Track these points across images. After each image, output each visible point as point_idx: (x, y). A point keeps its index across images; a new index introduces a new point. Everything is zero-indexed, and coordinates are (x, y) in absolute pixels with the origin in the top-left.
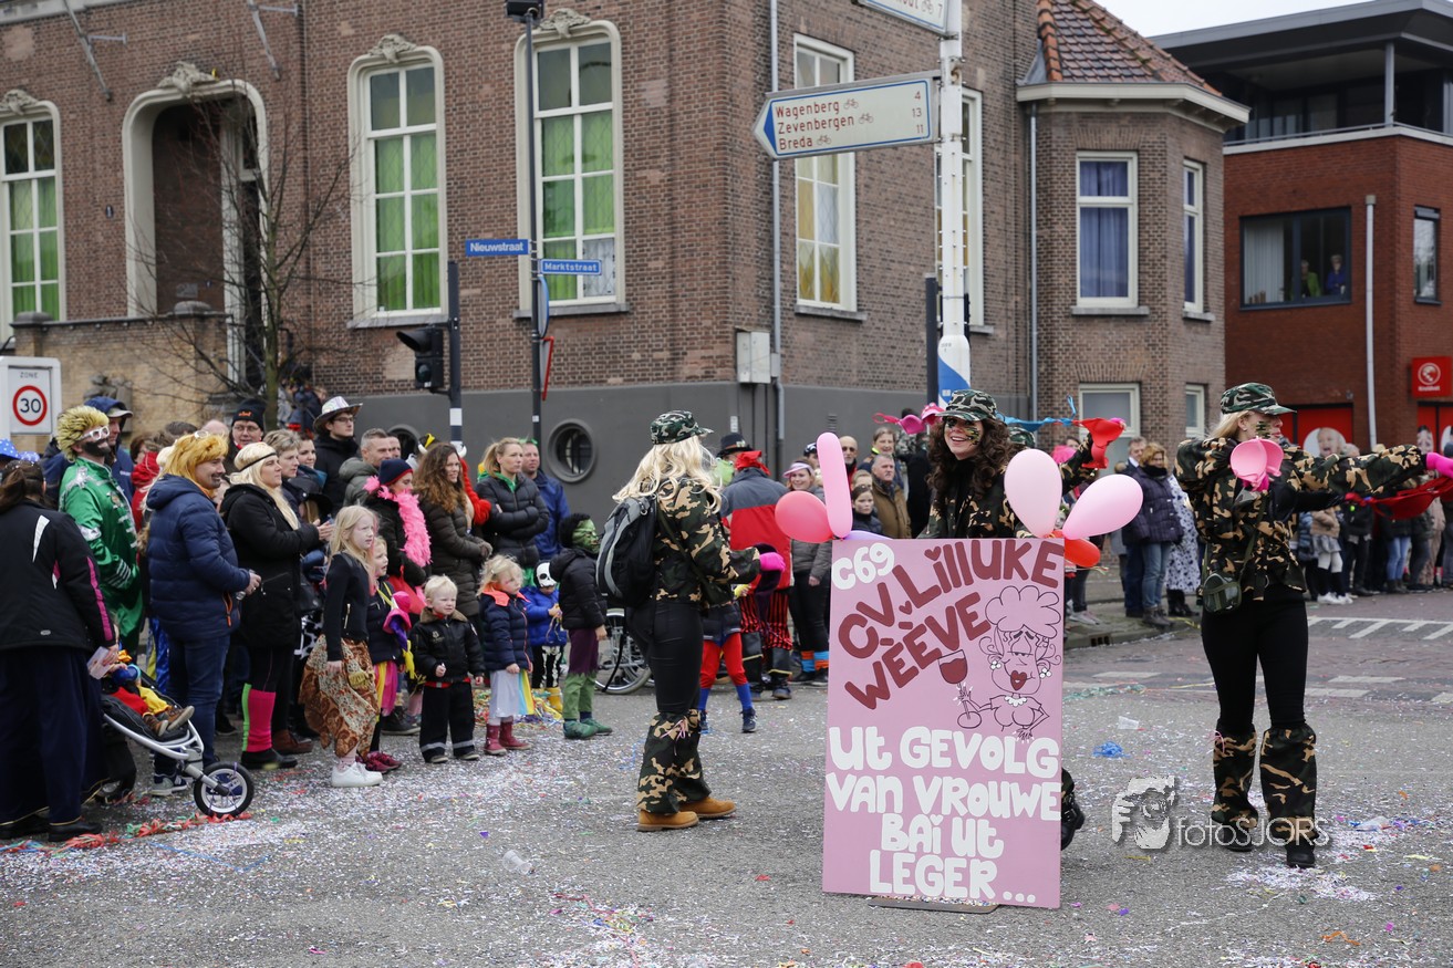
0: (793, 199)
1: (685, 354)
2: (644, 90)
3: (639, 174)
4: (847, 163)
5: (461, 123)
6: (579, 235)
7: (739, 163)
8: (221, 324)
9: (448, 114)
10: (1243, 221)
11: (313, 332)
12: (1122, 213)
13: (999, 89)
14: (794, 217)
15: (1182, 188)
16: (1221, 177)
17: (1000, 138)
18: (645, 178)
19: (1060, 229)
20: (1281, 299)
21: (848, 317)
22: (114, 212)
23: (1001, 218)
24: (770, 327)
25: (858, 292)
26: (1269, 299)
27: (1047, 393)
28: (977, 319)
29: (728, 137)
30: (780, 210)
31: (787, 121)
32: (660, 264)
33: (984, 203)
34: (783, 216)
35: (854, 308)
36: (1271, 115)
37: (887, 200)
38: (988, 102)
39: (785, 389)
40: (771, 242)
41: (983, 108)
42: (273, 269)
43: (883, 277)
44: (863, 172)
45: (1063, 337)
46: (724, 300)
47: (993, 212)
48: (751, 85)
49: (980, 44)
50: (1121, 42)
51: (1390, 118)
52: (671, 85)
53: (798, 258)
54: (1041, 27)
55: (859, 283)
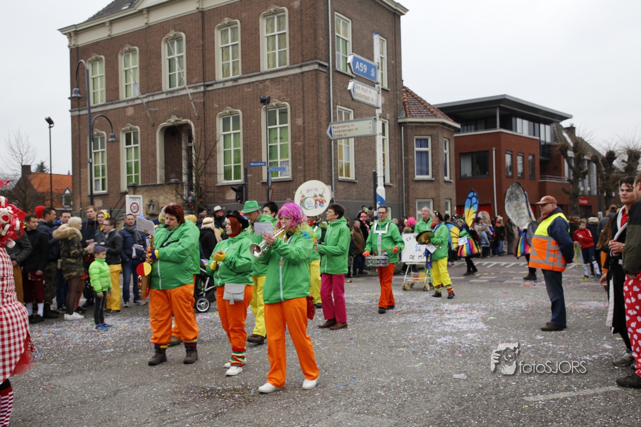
0: (337, 149)
2: (296, 121)
3: (295, 143)
4: (352, 141)
5: (247, 130)
6: (279, 160)
7: (322, 140)
8: (183, 185)
9: (243, 128)
10: (460, 154)
11: (206, 187)
12: (427, 152)
13: (393, 119)
14: (337, 154)
15: (443, 146)
16: (453, 143)
17: (394, 132)
18: (297, 144)
19: (410, 157)
20: (471, 175)
21: (352, 181)
22: (154, 156)
23: (394, 154)
24: (331, 184)
25: (355, 174)
26: (468, 176)
27: (408, 202)
28: (388, 181)
29: (321, 133)
30: (334, 152)
31: (336, 130)
32: (300, 167)
33: (390, 150)
34: (335, 154)
35: (354, 179)
36: (467, 125)
37: (363, 149)
38: (390, 123)
40: (331, 161)
41: (389, 125)
42: (197, 170)
43: (362, 171)
44: (356, 142)
45: (412, 186)
47: (392, 152)
48: (325, 119)
49: (387, 107)
50: (425, 107)
51: (498, 127)
52: (304, 119)
53: (339, 165)
54: (404, 103)
55: (355, 172)
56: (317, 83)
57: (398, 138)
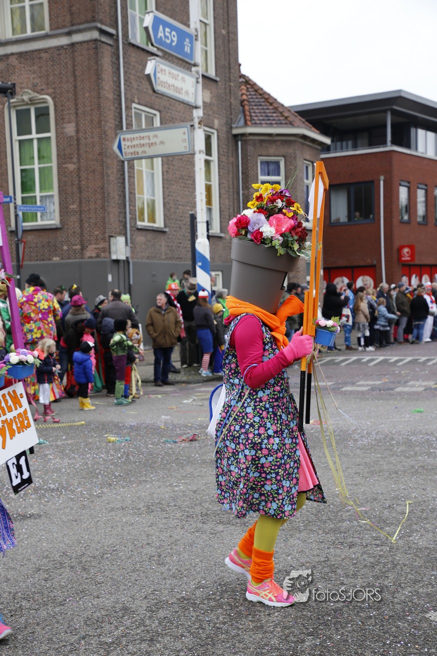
0: (134, 177)
1: (87, 247)
2: (65, 128)
3: (64, 166)
4: (158, 162)
6: (38, 194)
7: (109, 161)
10: (330, 187)
13: (224, 129)
14: (134, 185)
15: (303, 172)
17: (225, 150)
18: (67, 168)
20: (346, 220)
21: (160, 230)
23: (226, 186)
24: (125, 235)
25: (165, 219)
26: (341, 221)
28: (216, 229)
29: (104, 150)
30: (129, 182)
31: (128, 144)
32: (74, 207)
33: (219, 179)
34: (130, 185)
35: (162, 225)
36: (342, 140)
37: (176, 177)
38: (220, 134)
39: (133, 262)
40: (125, 197)
41: (218, 139)
43: (176, 212)
44: (165, 165)
46: (104, 223)
47: (223, 183)
48: (113, 126)
49: (215, 108)
50: (276, 108)
51: (389, 143)
52: (77, 126)
53: (138, 204)
54: (242, 102)
55: (165, 215)
56: (97, 63)
57: (232, 159)
